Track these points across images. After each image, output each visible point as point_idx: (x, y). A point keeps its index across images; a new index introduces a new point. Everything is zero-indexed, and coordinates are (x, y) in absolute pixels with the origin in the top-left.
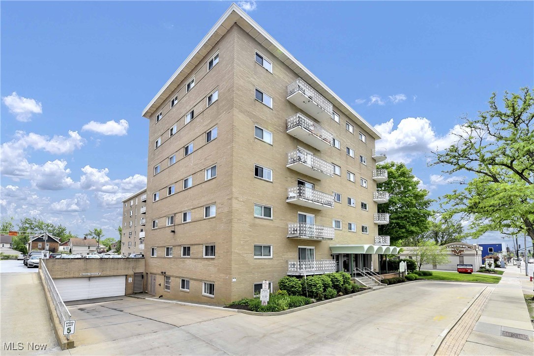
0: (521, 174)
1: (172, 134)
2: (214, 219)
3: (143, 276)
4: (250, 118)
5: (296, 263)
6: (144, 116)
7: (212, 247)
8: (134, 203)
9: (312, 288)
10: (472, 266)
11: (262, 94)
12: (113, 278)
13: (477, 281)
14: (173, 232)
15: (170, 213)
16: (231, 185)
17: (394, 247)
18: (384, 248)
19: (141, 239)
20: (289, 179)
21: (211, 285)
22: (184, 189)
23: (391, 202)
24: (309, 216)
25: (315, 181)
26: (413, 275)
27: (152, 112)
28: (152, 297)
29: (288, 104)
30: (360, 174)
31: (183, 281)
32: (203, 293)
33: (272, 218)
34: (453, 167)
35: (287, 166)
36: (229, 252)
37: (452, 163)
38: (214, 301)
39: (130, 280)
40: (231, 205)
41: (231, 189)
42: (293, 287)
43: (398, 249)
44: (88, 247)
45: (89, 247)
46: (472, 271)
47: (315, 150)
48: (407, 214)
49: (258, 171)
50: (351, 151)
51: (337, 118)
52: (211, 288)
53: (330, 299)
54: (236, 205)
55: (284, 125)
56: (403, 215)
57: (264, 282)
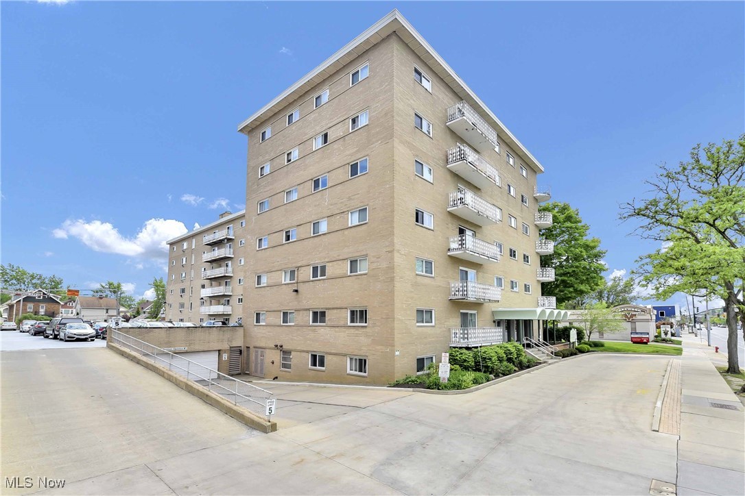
0: (723, 233)
1: (289, 161)
2: (365, 276)
3: (241, 351)
4: (411, 150)
5: (458, 331)
6: (241, 130)
7: (361, 312)
8: (190, 245)
9: (486, 362)
10: (648, 334)
11: (421, 119)
12: (202, 354)
13: (657, 352)
14: (296, 291)
15: (290, 266)
16: (392, 234)
17: (558, 310)
18: (548, 312)
19: (202, 299)
20: (450, 225)
21: (360, 360)
22: (312, 235)
23: (557, 254)
24: (471, 273)
25: (476, 227)
26: (586, 347)
27: (254, 126)
28: (260, 380)
29: (448, 131)
30: (522, 218)
31: (314, 357)
32: (349, 371)
33: (433, 275)
34: (649, 220)
35: (448, 210)
36: (390, 317)
37: (648, 217)
38: (367, 380)
39: (225, 357)
40: (392, 258)
41: (393, 239)
42: (465, 361)
43: (563, 312)
44: (105, 311)
45: (107, 310)
46: (648, 341)
47: (475, 189)
48: (575, 269)
49: (418, 217)
50: (512, 188)
51: (497, 149)
52: (362, 364)
53: (508, 375)
54: (398, 259)
55: (444, 158)
56: (570, 270)
57: (443, 354)
